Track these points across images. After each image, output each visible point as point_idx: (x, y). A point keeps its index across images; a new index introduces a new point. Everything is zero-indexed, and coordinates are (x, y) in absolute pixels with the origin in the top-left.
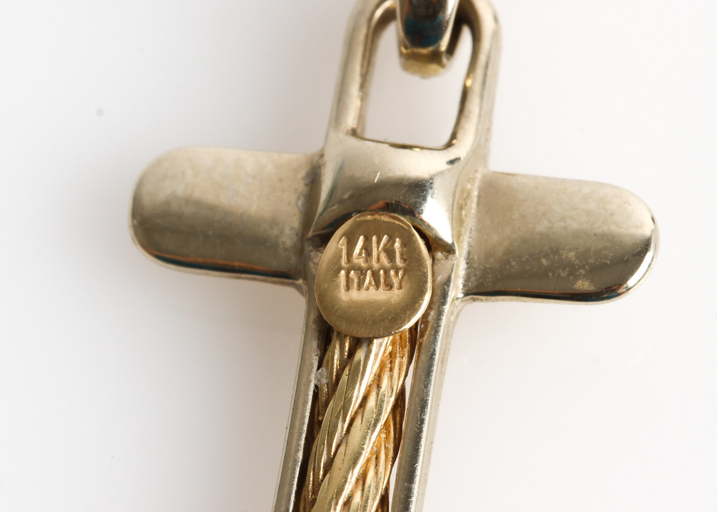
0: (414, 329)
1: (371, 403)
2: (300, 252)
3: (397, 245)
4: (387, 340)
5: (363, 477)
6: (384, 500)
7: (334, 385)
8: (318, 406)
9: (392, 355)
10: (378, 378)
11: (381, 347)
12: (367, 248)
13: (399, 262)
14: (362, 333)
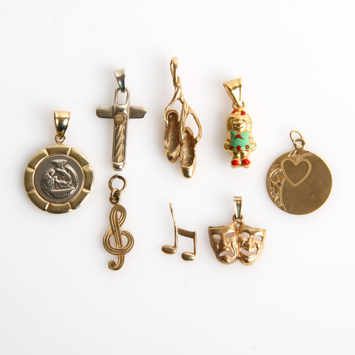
0: (124, 124)
1: (121, 131)
2: (113, 116)
3: (122, 115)
4: (122, 125)
5: (121, 138)
6: (123, 140)
7: (117, 129)
8: (116, 131)
9: (123, 126)
10: (121, 128)
11: (121, 125)
12: (119, 115)
13: (122, 117)
14: (119, 124)
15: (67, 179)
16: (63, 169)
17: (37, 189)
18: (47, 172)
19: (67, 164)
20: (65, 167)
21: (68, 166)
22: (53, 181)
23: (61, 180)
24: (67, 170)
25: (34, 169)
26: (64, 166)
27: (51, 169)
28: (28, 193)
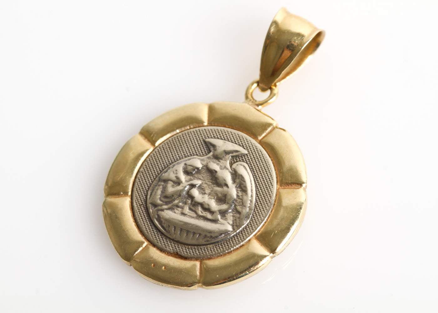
15: (222, 199)
16: (227, 169)
17: (134, 195)
18: (181, 162)
19: (243, 161)
20: (234, 166)
21: (244, 167)
22: (186, 189)
23: (206, 196)
24: (236, 176)
25: (153, 143)
26: (234, 163)
27: (196, 158)
28: (106, 200)
